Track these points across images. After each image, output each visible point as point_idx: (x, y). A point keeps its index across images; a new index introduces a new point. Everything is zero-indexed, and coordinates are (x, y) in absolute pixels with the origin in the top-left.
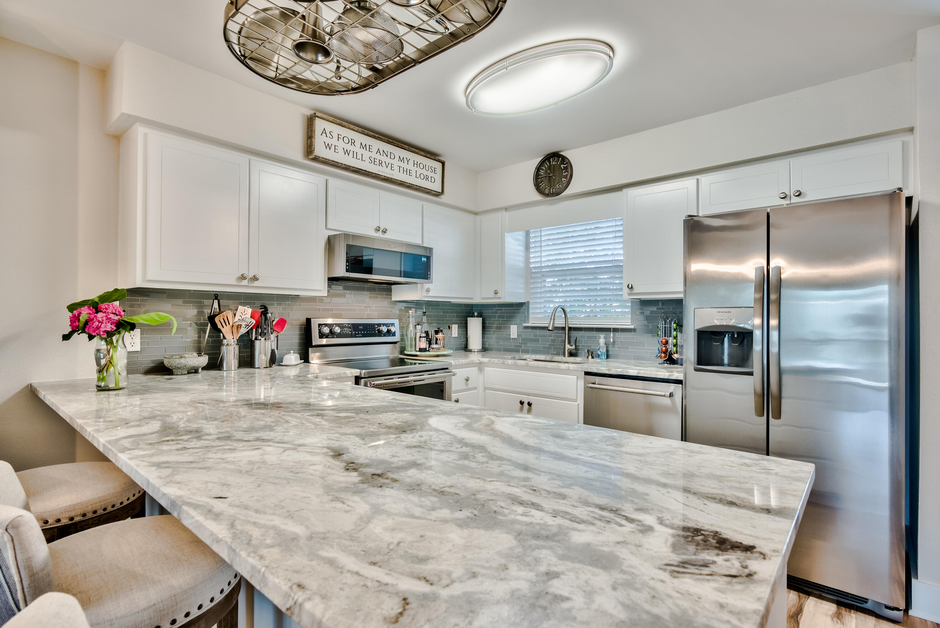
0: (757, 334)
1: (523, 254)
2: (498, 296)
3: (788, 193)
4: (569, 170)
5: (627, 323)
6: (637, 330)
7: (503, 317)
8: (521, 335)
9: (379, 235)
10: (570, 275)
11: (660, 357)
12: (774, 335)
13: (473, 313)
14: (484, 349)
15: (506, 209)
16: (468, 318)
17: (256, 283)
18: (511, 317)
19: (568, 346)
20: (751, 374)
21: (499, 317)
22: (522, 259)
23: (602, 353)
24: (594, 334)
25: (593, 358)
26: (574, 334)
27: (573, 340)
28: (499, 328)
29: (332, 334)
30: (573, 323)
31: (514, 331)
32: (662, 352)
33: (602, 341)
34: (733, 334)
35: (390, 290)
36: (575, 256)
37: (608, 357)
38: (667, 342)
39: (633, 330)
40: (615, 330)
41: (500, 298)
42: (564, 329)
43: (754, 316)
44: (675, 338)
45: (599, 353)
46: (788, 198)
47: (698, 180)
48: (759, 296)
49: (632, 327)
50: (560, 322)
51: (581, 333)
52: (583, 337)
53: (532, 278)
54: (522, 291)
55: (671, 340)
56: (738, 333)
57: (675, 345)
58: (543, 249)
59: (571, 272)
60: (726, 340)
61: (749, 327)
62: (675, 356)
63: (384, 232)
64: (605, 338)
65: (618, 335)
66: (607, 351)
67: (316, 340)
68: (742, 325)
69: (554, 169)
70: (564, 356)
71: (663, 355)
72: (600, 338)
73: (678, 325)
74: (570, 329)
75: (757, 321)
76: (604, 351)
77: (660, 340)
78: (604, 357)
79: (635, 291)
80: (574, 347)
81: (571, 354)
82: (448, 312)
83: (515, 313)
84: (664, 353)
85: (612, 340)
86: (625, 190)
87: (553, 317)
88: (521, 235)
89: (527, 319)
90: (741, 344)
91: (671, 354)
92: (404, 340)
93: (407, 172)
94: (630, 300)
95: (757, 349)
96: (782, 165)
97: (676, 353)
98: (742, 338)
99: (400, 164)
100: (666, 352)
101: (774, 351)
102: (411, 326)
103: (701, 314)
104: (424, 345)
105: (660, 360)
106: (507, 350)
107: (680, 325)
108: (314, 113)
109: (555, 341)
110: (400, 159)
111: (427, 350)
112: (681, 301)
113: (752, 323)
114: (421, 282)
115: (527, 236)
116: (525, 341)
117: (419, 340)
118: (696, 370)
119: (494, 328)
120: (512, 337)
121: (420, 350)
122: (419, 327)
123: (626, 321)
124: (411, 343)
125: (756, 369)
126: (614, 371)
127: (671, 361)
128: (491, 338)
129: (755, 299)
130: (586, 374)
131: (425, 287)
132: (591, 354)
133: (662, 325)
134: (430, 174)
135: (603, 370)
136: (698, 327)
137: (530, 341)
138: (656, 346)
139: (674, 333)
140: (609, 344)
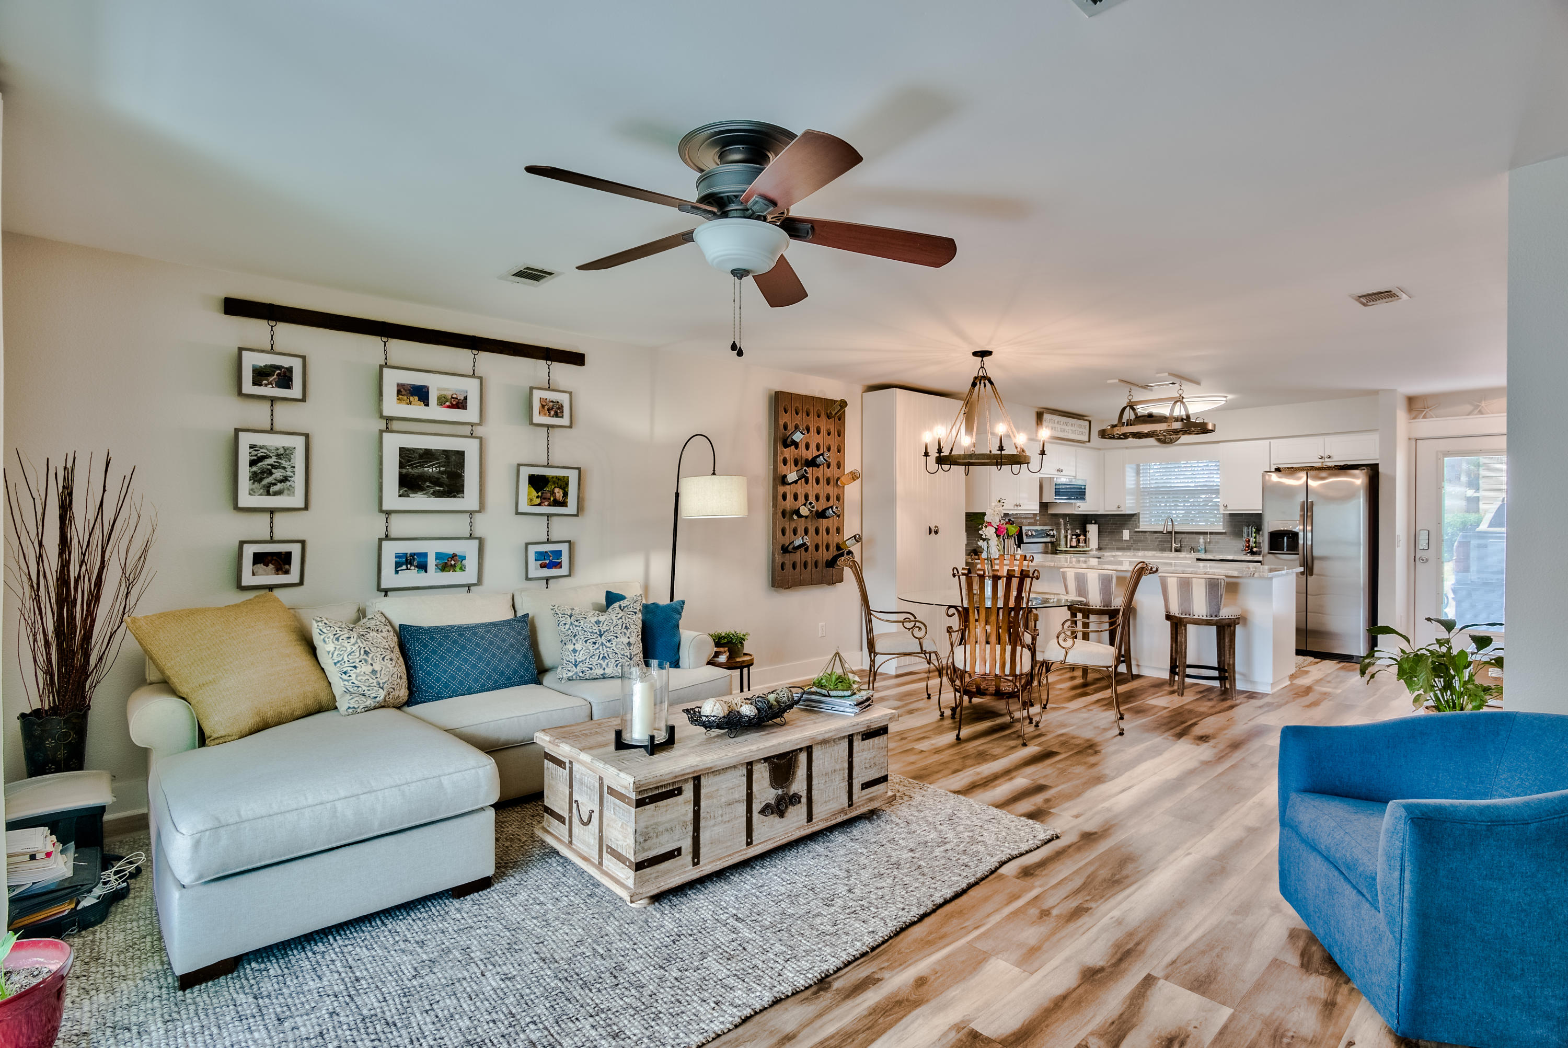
0: (1301, 535)
1: (1135, 478)
3: (1322, 456)
6: (1227, 533)
7: (1117, 524)
8: (1133, 538)
9: (1059, 473)
10: (1173, 494)
11: (1244, 549)
12: (1309, 535)
13: (1092, 521)
14: (1100, 549)
15: (1126, 448)
16: (1088, 525)
17: (1019, 508)
18: (1125, 524)
19: (1174, 545)
20: (1298, 554)
21: (1113, 524)
22: (1134, 482)
24: (1194, 535)
25: (1195, 552)
26: (1178, 536)
27: (1177, 540)
28: (1112, 532)
29: (1032, 536)
30: (1177, 529)
31: (1126, 534)
32: (1247, 547)
33: (1201, 541)
34: (1289, 534)
37: (1206, 551)
38: (1249, 541)
39: (1225, 533)
40: (1211, 533)
41: (1121, 511)
42: (1171, 533)
43: (1300, 525)
44: (1255, 538)
45: (1200, 548)
46: (1322, 459)
47: (1270, 442)
48: (1302, 513)
49: (1224, 531)
50: (1170, 529)
51: (1184, 536)
52: (1186, 538)
53: (1142, 495)
54: (1134, 505)
55: (1252, 539)
56: (1292, 534)
57: (1255, 542)
58: (1151, 475)
60: (1285, 538)
61: (1298, 531)
62: (1255, 550)
63: (1062, 471)
64: (1203, 539)
65: (1213, 536)
66: (1205, 547)
67: (1025, 540)
68: (1294, 530)
70: (1171, 551)
71: (1247, 549)
72: (1200, 538)
73: (1256, 530)
74: (1176, 533)
75: (1301, 527)
76: (1203, 547)
77: (1244, 540)
78: (1204, 551)
79: (1228, 508)
80: (1179, 545)
81: (1176, 550)
82: (1077, 521)
83: (1127, 521)
85: (1208, 540)
86: (1221, 444)
87: (1166, 525)
88: (1134, 466)
89: (1138, 525)
90: (1293, 540)
91: (1252, 548)
92: (1058, 540)
93: (1074, 432)
94: (1224, 514)
95: (1301, 542)
96: (1319, 440)
97: (1256, 547)
98: (1293, 536)
99: (1072, 428)
100: (1248, 547)
101: (1309, 543)
102: (1063, 531)
103: (1272, 524)
104: (1074, 544)
105: (1244, 552)
106: (1119, 549)
107: (1259, 530)
108: (1041, 410)
109: (1164, 541)
110: (1072, 425)
111: (1076, 547)
112: (1260, 515)
113: (1298, 528)
114: (1079, 503)
115: (1138, 466)
116: (1136, 542)
117: (1071, 540)
118: (1269, 553)
119: (1109, 532)
120: (1124, 539)
121: (1071, 547)
122: (1069, 532)
123: (1220, 528)
124: (1063, 542)
125: (1301, 551)
126: (1217, 557)
127: (1253, 553)
128: (1106, 540)
129: (1301, 516)
130: (1198, 559)
131: (1078, 505)
132: (1193, 549)
133: (1245, 529)
134: (1084, 430)
135: (1210, 557)
136: (1271, 530)
137: (1141, 541)
138: (1241, 544)
139: (1254, 535)
140: (1205, 543)
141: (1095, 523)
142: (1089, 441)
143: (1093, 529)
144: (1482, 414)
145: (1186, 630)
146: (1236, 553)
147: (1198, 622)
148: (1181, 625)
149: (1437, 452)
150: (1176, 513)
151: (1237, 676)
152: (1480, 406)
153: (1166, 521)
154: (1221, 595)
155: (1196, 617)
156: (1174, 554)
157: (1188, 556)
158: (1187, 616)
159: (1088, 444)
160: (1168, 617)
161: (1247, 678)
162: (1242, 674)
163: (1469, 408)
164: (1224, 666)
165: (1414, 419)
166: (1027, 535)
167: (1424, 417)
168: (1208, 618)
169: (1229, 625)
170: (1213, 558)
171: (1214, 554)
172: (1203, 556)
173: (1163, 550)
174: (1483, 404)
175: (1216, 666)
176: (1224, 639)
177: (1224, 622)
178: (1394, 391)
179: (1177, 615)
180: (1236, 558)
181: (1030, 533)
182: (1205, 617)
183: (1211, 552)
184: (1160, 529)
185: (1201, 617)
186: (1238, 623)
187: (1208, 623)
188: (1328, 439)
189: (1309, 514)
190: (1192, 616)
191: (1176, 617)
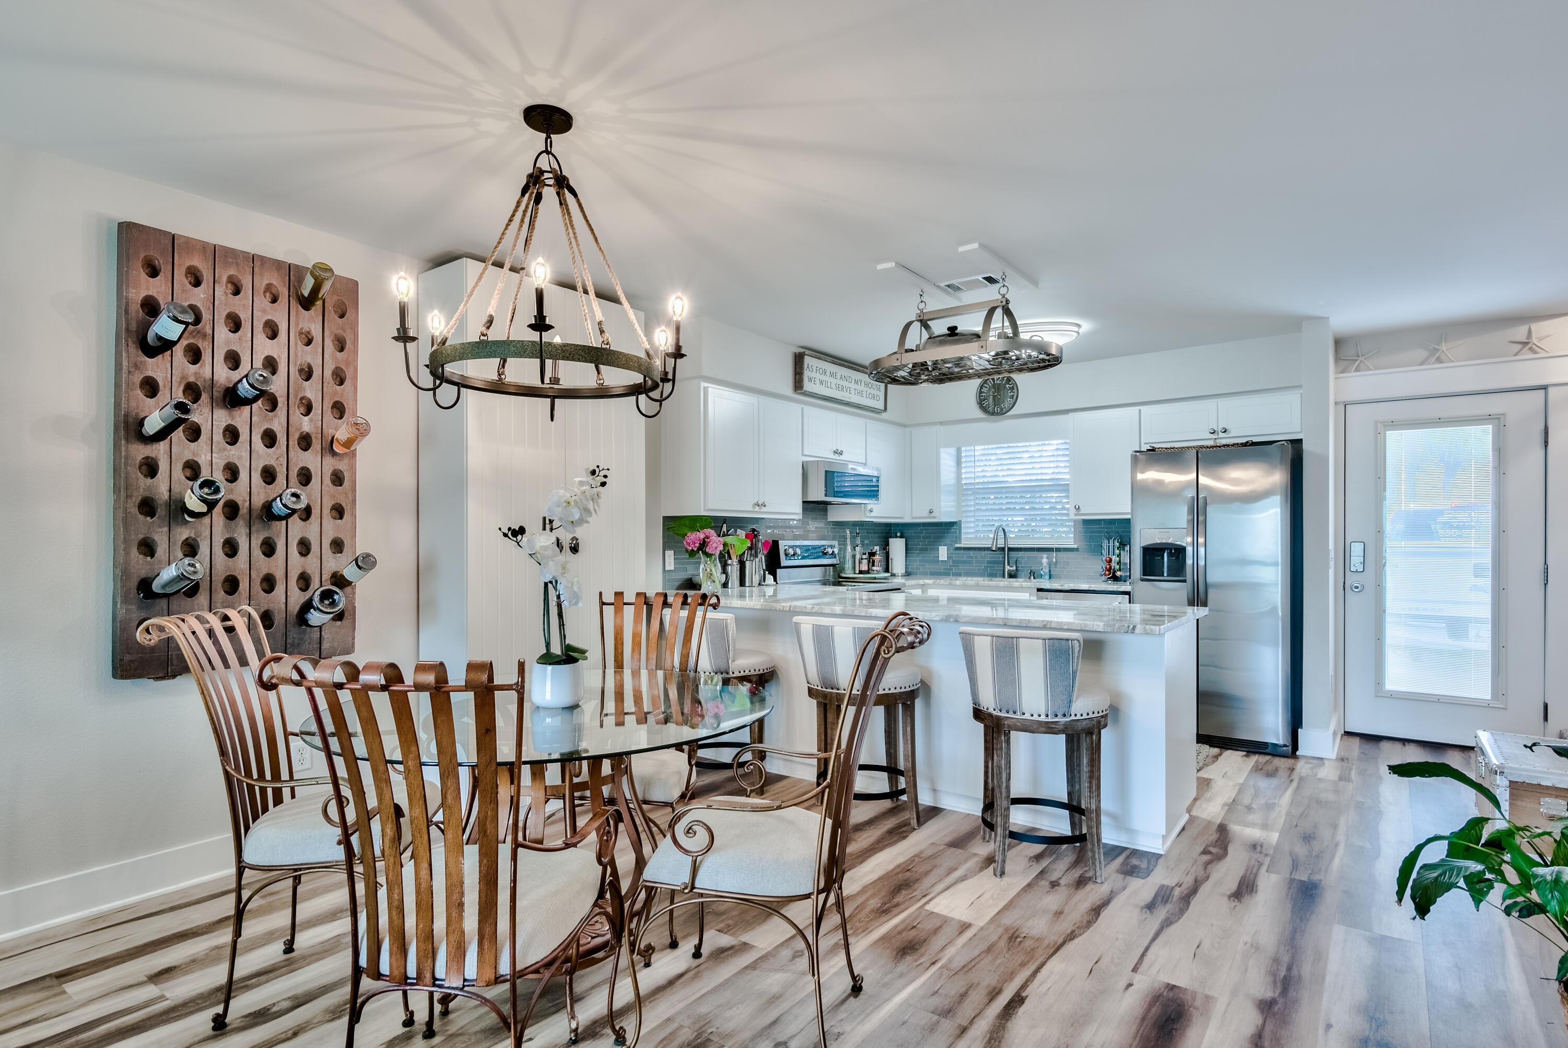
0: (1189, 550)
1: (954, 470)
2: (933, 515)
3: (1216, 429)
4: (1015, 390)
5: (1070, 542)
6: (1080, 550)
7: (930, 537)
8: (952, 557)
9: (837, 457)
10: (1006, 492)
11: (1105, 574)
12: (1201, 551)
13: (896, 534)
14: (908, 574)
15: (941, 423)
16: (890, 540)
18: (941, 537)
19: (1007, 568)
20: (1185, 581)
21: (925, 537)
22: (953, 475)
23: (1045, 573)
24: (1035, 554)
25: (1035, 578)
26: (1014, 554)
27: (1012, 561)
28: (924, 550)
29: (797, 556)
30: (1012, 544)
31: (943, 553)
32: (1104, 570)
33: (1045, 561)
34: (1171, 550)
35: (826, 511)
36: (1009, 472)
37: (1050, 577)
38: (1110, 561)
39: (1077, 550)
40: (1058, 550)
41: (935, 517)
42: (1003, 549)
43: (1187, 535)
44: (1119, 555)
45: (1042, 573)
46: (1216, 433)
47: (1140, 410)
48: (1191, 517)
49: (1075, 546)
50: (1001, 543)
51: (1021, 554)
52: (1023, 558)
53: (963, 495)
54: (953, 509)
55: (1115, 559)
56: (1175, 549)
57: (1119, 563)
58: (977, 464)
59: (1007, 490)
60: (1166, 557)
61: (1184, 545)
62: (1118, 574)
63: (841, 453)
64: (1047, 558)
65: (1060, 554)
66: (1050, 571)
68: (1178, 543)
69: (998, 388)
70: (1004, 577)
71: (1107, 573)
72: (1042, 558)
73: (1120, 544)
74: (1010, 549)
75: (1189, 539)
76: (1047, 571)
77: (1104, 559)
78: (1047, 577)
79: (1082, 512)
80: (1014, 568)
81: (1012, 576)
82: (871, 533)
83: (944, 533)
84: (1108, 570)
85: (1054, 560)
86: (1070, 415)
87: (996, 539)
88: (953, 451)
89: (958, 539)
90: (1178, 557)
91: (1114, 572)
92: (843, 563)
93: (860, 393)
94: (1075, 521)
95: (1189, 561)
96: (1210, 404)
97: (1120, 570)
98: (1178, 552)
99: (856, 386)
100: (1109, 570)
101: (1202, 563)
102: (849, 548)
103: (1143, 536)
104: (864, 567)
105: (1104, 578)
106: (935, 574)
107: (1124, 542)
108: (802, 350)
109: (995, 562)
110: (856, 382)
111: (868, 572)
112: (1128, 521)
113: (1186, 541)
114: (870, 503)
115: (959, 451)
116: (956, 563)
117: (860, 562)
118: (1142, 580)
119: (921, 549)
120: (941, 559)
121: (861, 572)
122: (858, 549)
123: (1069, 541)
124: (848, 565)
125: (1189, 577)
126: (1067, 587)
127: (1115, 578)
128: (916, 560)
129: (1188, 521)
130: (1039, 590)
131: (869, 507)
132: (1033, 574)
133: (1105, 544)
134: (876, 393)
135: (1056, 586)
136: (1144, 544)
137: (964, 562)
138: (1098, 565)
139: (1117, 552)
140: (1050, 564)
141: (901, 537)
142: (886, 409)
143: (897, 546)
144: (1441, 362)
145: (1008, 742)
146: (1089, 579)
147: (1029, 727)
148: (999, 733)
149: (1376, 422)
150: (1012, 520)
151: (1103, 819)
152: (1439, 350)
153: (996, 532)
154: (1074, 673)
155: (1027, 716)
156: (1007, 582)
157: (1025, 584)
158: (1011, 715)
159: (884, 415)
160: (979, 714)
161: (1120, 822)
162: (1110, 815)
163: (1422, 354)
164: (1079, 802)
165: (1343, 372)
166: (786, 555)
167: (1357, 370)
168: (1049, 720)
169: (1089, 732)
170: (1060, 588)
171: (1062, 582)
172: (1046, 584)
173: (992, 575)
174: (1444, 347)
175: (1065, 800)
176: (1079, 758)
177: (1080, 726)
178: (1325, 319)
179: (991, 710)
180: (1094, 587)
181: (791, 551)
182: (1043, 718)
183: (1059, 577)
184: (987, 544)
185: (1036, 717)
186: (1105, 726)
187: (1049, 728)
188: (1224, 403)
189: (1201, 518)
190: (1018, 716)
191: (990, 715)
